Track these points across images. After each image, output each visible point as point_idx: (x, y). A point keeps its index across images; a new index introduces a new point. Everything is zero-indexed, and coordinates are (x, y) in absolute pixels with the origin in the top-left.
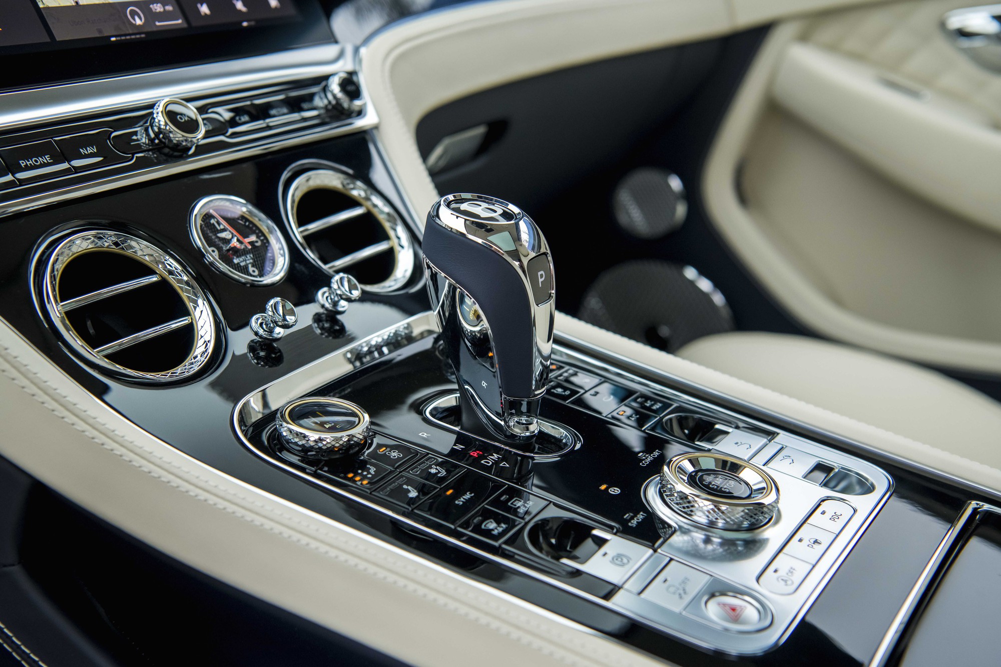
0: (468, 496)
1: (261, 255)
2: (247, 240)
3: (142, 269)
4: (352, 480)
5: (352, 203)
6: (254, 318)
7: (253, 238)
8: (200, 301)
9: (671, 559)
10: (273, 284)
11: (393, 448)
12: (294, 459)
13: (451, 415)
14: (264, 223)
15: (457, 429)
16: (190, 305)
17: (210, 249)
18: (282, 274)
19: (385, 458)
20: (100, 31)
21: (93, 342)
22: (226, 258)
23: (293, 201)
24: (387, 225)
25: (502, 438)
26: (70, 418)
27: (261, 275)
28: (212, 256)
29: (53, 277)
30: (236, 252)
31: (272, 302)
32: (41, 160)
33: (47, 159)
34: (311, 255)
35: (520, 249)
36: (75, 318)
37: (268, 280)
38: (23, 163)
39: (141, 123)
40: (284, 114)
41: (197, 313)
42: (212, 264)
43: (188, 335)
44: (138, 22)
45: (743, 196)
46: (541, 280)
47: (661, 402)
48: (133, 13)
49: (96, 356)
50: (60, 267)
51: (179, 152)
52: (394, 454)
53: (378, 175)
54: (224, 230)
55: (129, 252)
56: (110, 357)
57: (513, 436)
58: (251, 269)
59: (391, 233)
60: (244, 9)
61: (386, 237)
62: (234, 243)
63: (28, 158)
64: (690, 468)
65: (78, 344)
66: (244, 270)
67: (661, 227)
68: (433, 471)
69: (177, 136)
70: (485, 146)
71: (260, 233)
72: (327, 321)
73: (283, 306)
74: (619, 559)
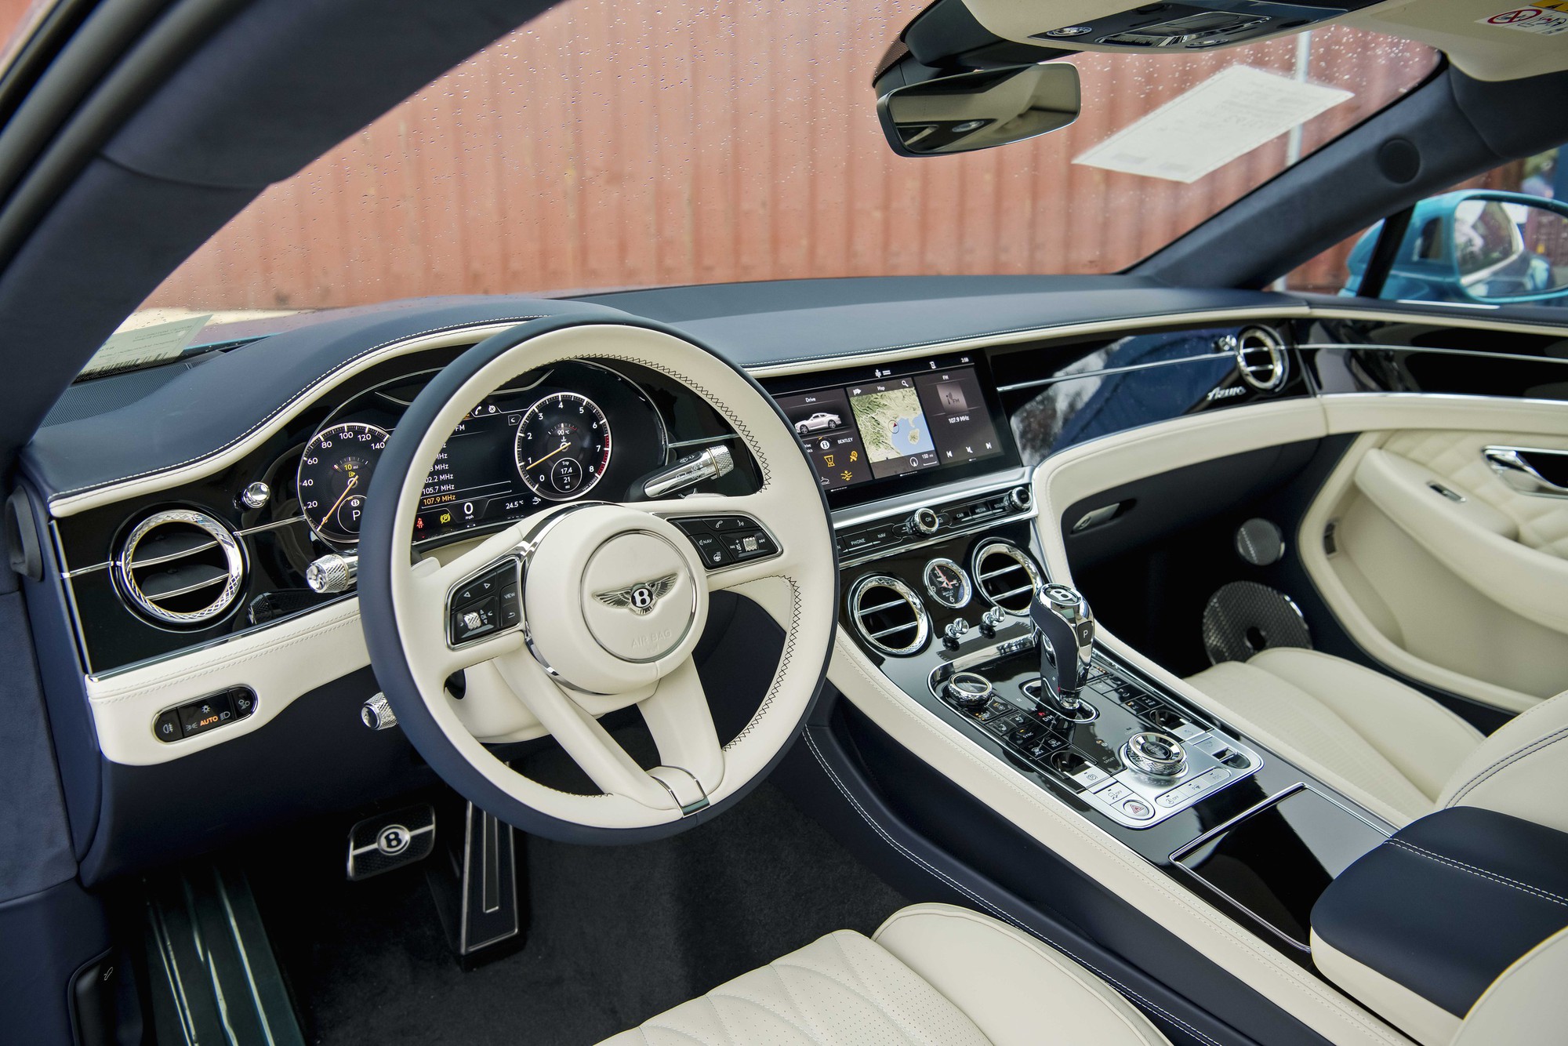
0: (1030, 734)
1: (957, 592)
2: (952, 583)
3: (899, 596)
4: (977, 716)
5: (1015, 562)
6: (949, 625)
7: (955, 582)
8: (923, 615)
9: (1118, 781)
10: (961, 608)
11: (1002, 704)
12: (954, 702)
13: (1036, 691)
14: (963, 574)
15: (1037, 700)
16: (918, 616)
17: (931, 588)
18: (965, 604)
19: (996, 709)
20: (896, 472)
21: (871, 631)
22: (939, 592)
23: (980, 561)
24: (1031, 576)
25: (1058, 708)
26: (858, 668)
27: (956, 602)
28: (932, 592)
29: (858, 599)
30: (946, 589)
31: (957, 620)
32: (860, 541)
33: (863, 541)
34: (984, 593)
35: (1077, 617)
36: (865, 618)
37: (958, 606)
38: (852, 543)
39: (908, 519)
40: (983, 512)
41: (920, 621)
42: (931, 596)
43: (914, 631)
44: (915, 465)
45: (1329, 546)
46: (1085, 635)
47: (1155, 700)
48: (913, 460)
49: (871, 638)
50: (862, 593)
51: (924, 536)
52: (1001, 708)
53: (1033, 546)
54: (940, 577)
55: (893, 587)
56: (878, 640)
57: (1063, 708)
58: (951, 598)
59: (1033, 581)
60: (971, 452)
61: (1031, 583)
62: (944, 585)
63: (855, 540)
64: (1142, 741)
65: (864, 630)
66: (947, 599)
67: (1269, 559)
68: (1017, 719)
69: (923, 528)
70: (1116, 514)
71: (959, 580)
72: (986, 630)
73: (962, 624)
74: (1091, 777)
